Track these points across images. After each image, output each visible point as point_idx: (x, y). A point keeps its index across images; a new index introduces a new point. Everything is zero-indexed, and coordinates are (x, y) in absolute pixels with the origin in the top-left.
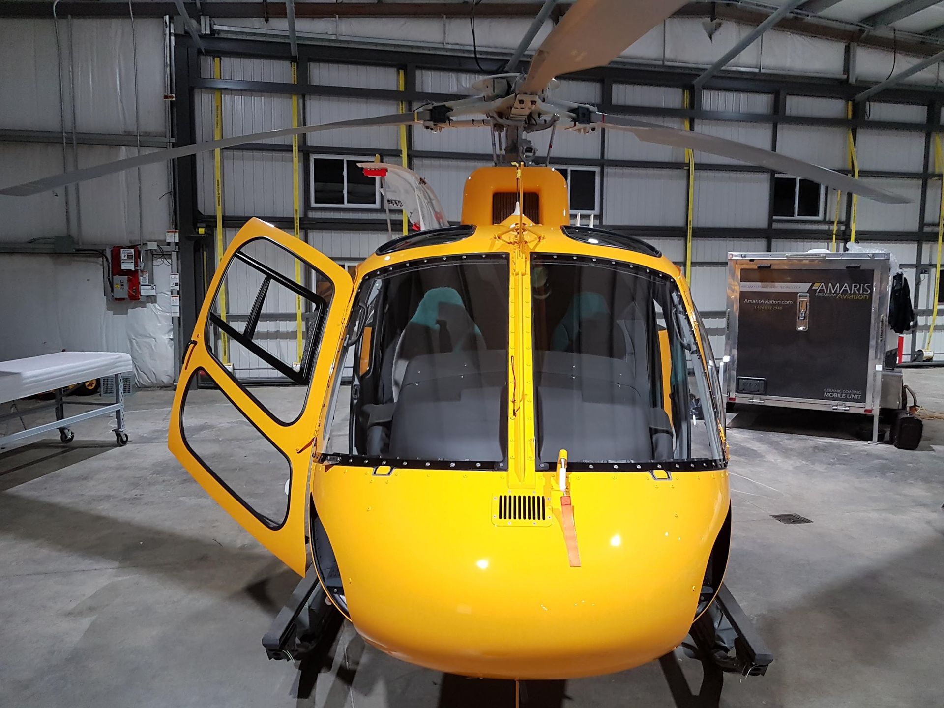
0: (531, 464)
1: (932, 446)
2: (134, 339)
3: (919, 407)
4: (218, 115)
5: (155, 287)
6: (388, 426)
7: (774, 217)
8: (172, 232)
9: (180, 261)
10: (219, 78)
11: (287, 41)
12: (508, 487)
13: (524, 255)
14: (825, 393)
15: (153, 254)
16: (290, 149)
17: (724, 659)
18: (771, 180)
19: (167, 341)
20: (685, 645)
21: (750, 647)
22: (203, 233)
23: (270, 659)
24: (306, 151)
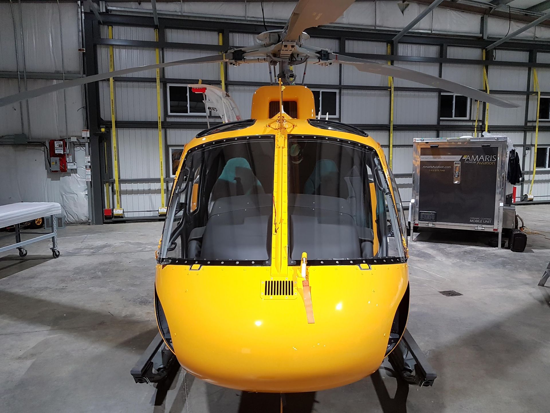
0: (285, 262)
1: (532, 250)
2: (64, 195)
3: (525, 227)
4: (111, 60)
5: (76, 164)
6: (200, 241)
7: (441, 118)
8: (86, 131)
9: (90, 149)
10: (112, 38)
11: (152, 16)
12: (271, 276)
13: (283, 136)
14: (470, 220)
15: (74, 144)
16: (155, 81)
17: (409, 377)
18: (439, 95)
19: (84, 196)
20: (386, 368)
21: (423, 369)
22: (104, 131)
23: (136, 383)
24: (164, 82)
